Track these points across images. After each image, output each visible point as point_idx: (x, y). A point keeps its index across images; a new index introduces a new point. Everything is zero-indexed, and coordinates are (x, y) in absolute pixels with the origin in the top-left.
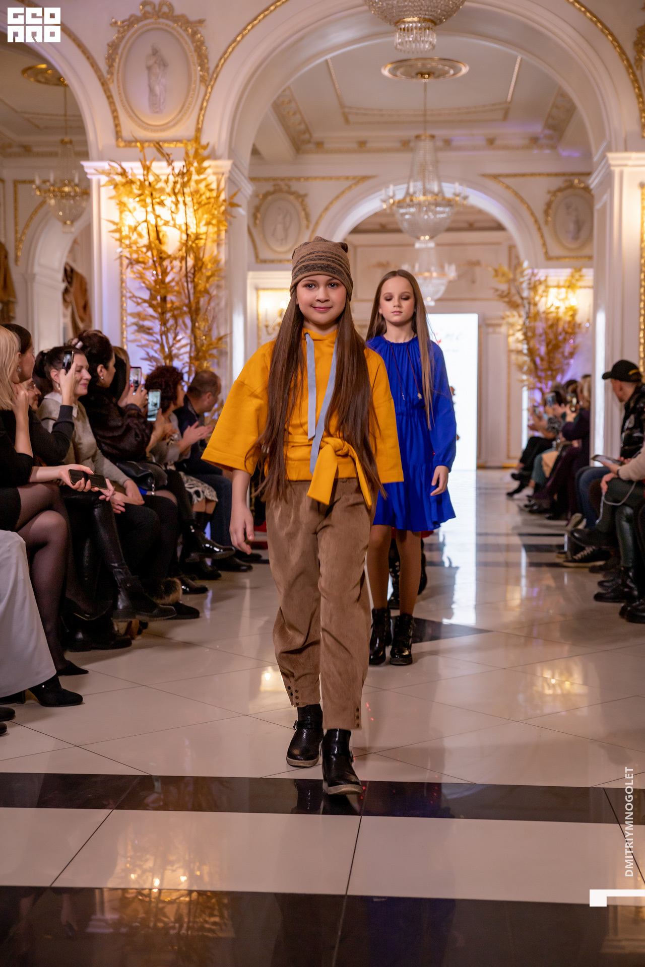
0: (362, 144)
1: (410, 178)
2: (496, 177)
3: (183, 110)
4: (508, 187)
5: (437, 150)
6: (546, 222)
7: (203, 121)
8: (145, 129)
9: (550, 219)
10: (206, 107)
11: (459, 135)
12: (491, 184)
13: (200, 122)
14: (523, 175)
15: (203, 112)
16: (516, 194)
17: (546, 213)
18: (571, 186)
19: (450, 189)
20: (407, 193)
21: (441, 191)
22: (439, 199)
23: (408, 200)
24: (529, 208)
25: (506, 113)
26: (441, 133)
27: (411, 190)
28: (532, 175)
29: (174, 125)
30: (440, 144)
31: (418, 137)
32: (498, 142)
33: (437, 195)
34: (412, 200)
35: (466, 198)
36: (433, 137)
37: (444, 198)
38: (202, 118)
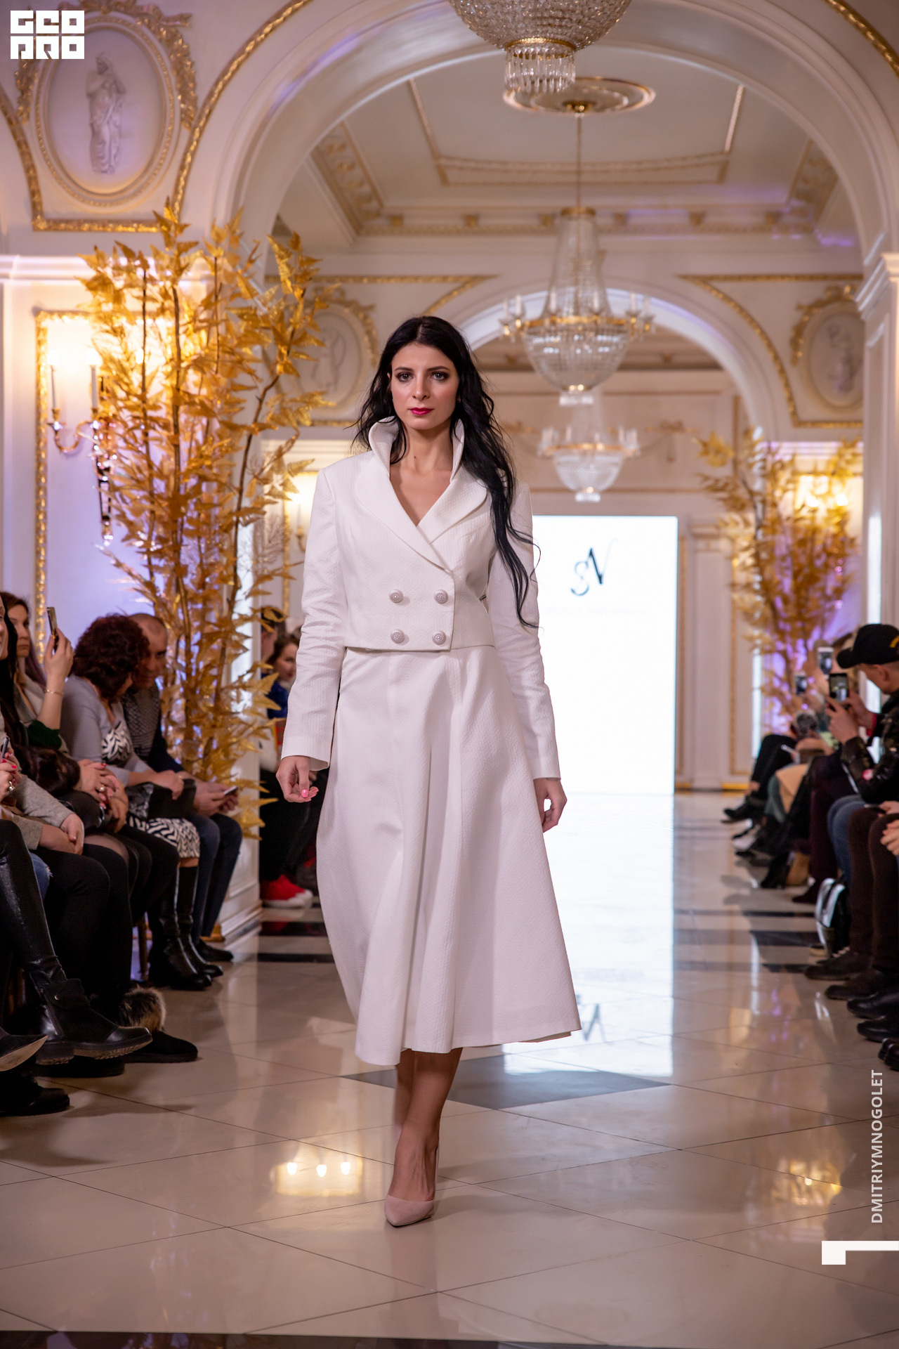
0: (471, 219)
1: (552, 282)
2: (705, 280)
3: (150, 169)
4: (727, 299)
5: (599, 231)
6: (794, 360)
7: (184, 188)
8: (85, 200)
9: (801, 354)
10: (190, 164)
11: (641, 207)
12: (697, 292)
13: (180, 190)
14: (752, 278)
15: (185, 173)
16: (742, 311)
17: (794, 344)
18: (837, 297)
19: (621, 302)
20: (546, 310)
21: (605, 306)
22: (602, 321)
23: (547, 322)
25: (723, 169)
26: (606, 202)
27: (553, 306)
28: (769, 277)
29: (134, 195)
30: (604, 220)
31: (565, 212)
32: (710, 220)
33: (598, 313)
34: (553, 322)
35: (649, 320)
36: (591, 212)
37: (610, 319)
38: (182, 183)
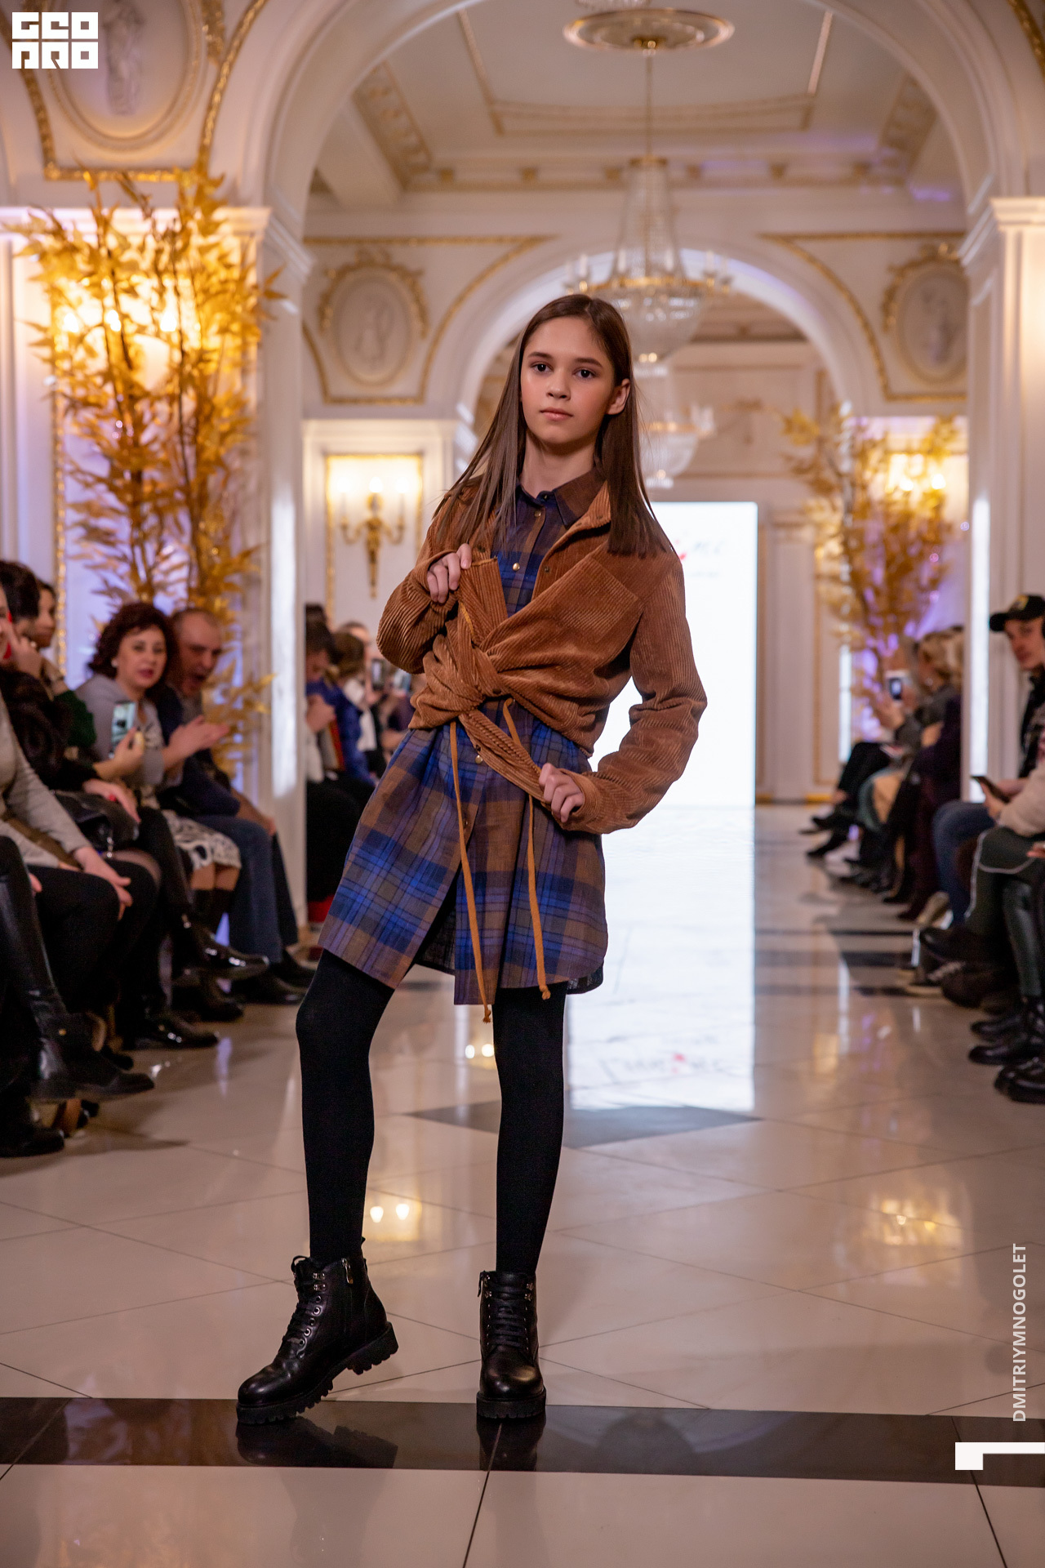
0: (529, 174)
1: (620, 241)
2: (788, 239)
3: (175, 110)
4: (812, 260)
5: (671, 185)
6: (886, 328)
7: (213, 131)
8: (101, 145)
9: (893, 321)
10: (220, 104)
11: (717, 158)
12: (779, 252)
13: (208, 133)
14: (840, 236)
15: (213, 114)
16: (828, 273)
17: (886, 309)
18: (933, 257)
19: (697, 263)
20: (615, 272)
21: (679, 267)
22: (675, 283)
23: (615, 285)
24: (852, 300)
25: (807, 114)
26: (680, 153)
27: (622, 266)
28: (858, 235)
29: (157, 139)
30: (677, 173)
31: (635, 163)
32: (793, 172)
33: (671, 275)
34: (622, 285)
35: (727, 281)
36: (663, 162)
37: (685, 281)
38: (210, 124)
